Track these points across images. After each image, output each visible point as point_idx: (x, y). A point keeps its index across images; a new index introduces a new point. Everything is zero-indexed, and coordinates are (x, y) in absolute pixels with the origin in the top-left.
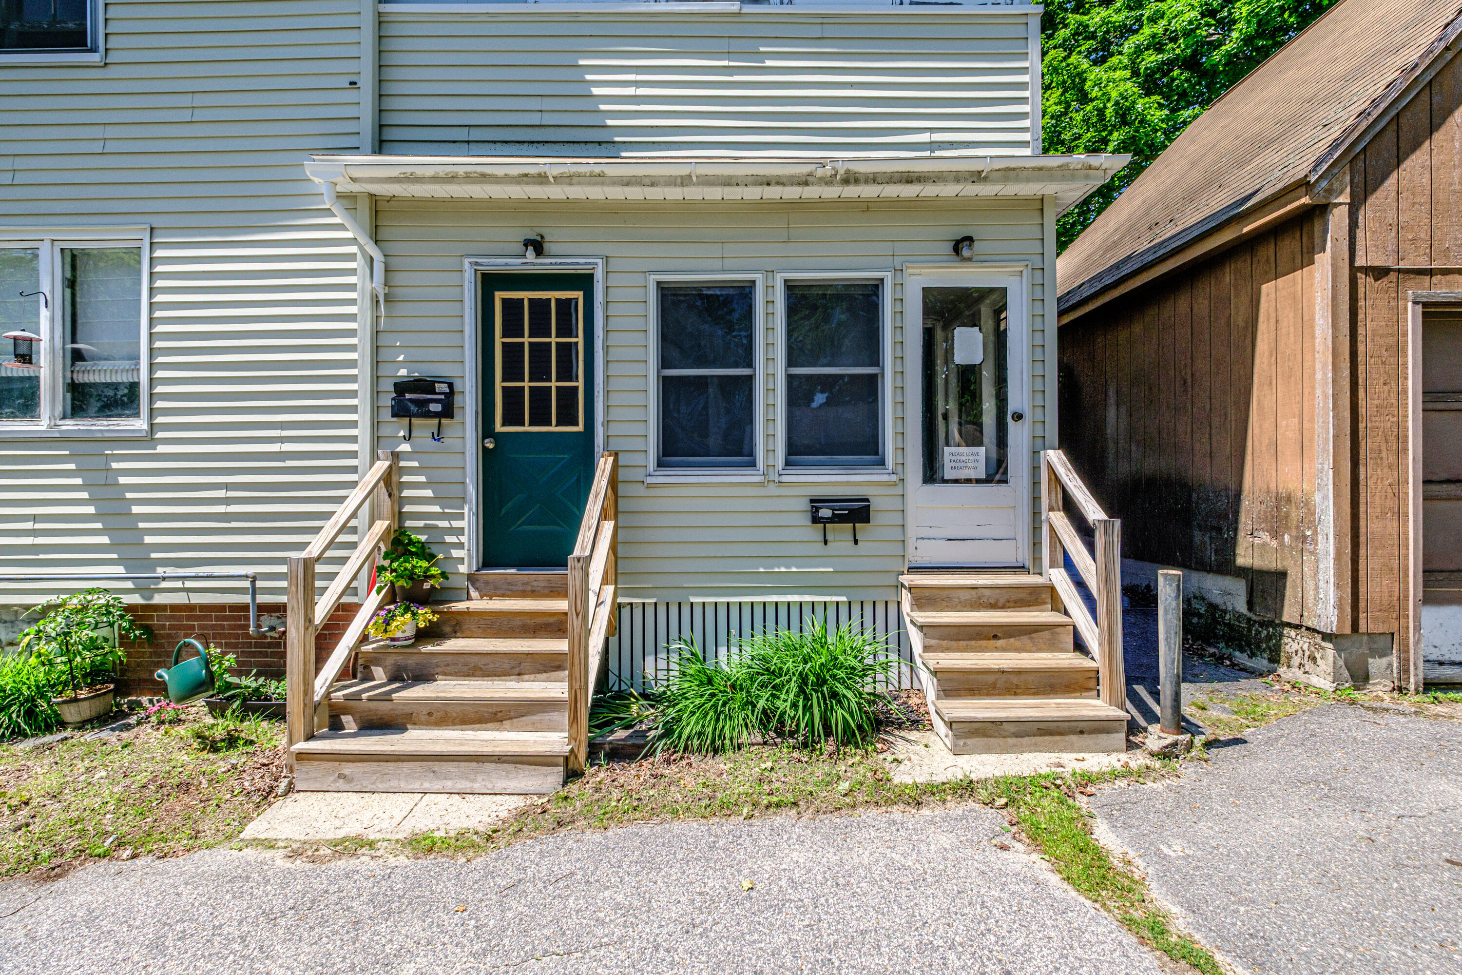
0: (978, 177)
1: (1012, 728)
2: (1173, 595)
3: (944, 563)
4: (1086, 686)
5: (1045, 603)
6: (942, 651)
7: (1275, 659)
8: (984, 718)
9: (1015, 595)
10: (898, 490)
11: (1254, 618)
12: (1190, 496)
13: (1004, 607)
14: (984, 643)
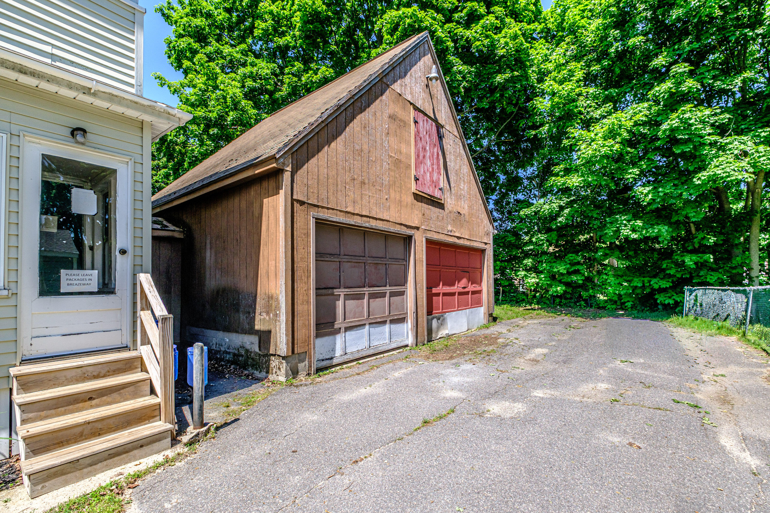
0: (87, 91)
1: (88, 461)
2: (199, 353)
3: (60, 352)
4: (153, 415)
5: (136, 368)
6: (41, 420)
7: (268, 372)
8: (61, 462)
9: (113, 367)
10: (12, 302)
11: (261, 353)
12: (239, 297)
13: (104, 376)
14: (81, 405)
